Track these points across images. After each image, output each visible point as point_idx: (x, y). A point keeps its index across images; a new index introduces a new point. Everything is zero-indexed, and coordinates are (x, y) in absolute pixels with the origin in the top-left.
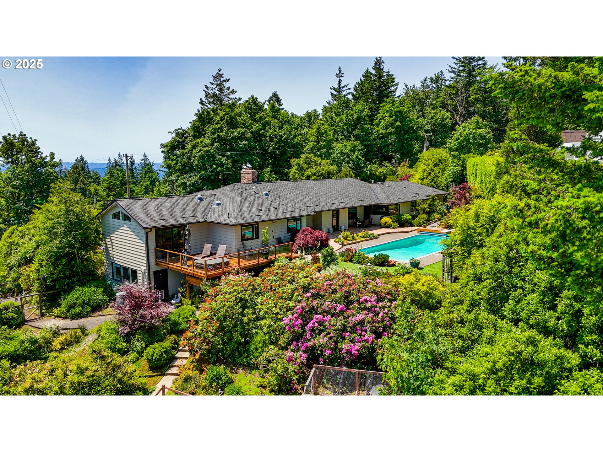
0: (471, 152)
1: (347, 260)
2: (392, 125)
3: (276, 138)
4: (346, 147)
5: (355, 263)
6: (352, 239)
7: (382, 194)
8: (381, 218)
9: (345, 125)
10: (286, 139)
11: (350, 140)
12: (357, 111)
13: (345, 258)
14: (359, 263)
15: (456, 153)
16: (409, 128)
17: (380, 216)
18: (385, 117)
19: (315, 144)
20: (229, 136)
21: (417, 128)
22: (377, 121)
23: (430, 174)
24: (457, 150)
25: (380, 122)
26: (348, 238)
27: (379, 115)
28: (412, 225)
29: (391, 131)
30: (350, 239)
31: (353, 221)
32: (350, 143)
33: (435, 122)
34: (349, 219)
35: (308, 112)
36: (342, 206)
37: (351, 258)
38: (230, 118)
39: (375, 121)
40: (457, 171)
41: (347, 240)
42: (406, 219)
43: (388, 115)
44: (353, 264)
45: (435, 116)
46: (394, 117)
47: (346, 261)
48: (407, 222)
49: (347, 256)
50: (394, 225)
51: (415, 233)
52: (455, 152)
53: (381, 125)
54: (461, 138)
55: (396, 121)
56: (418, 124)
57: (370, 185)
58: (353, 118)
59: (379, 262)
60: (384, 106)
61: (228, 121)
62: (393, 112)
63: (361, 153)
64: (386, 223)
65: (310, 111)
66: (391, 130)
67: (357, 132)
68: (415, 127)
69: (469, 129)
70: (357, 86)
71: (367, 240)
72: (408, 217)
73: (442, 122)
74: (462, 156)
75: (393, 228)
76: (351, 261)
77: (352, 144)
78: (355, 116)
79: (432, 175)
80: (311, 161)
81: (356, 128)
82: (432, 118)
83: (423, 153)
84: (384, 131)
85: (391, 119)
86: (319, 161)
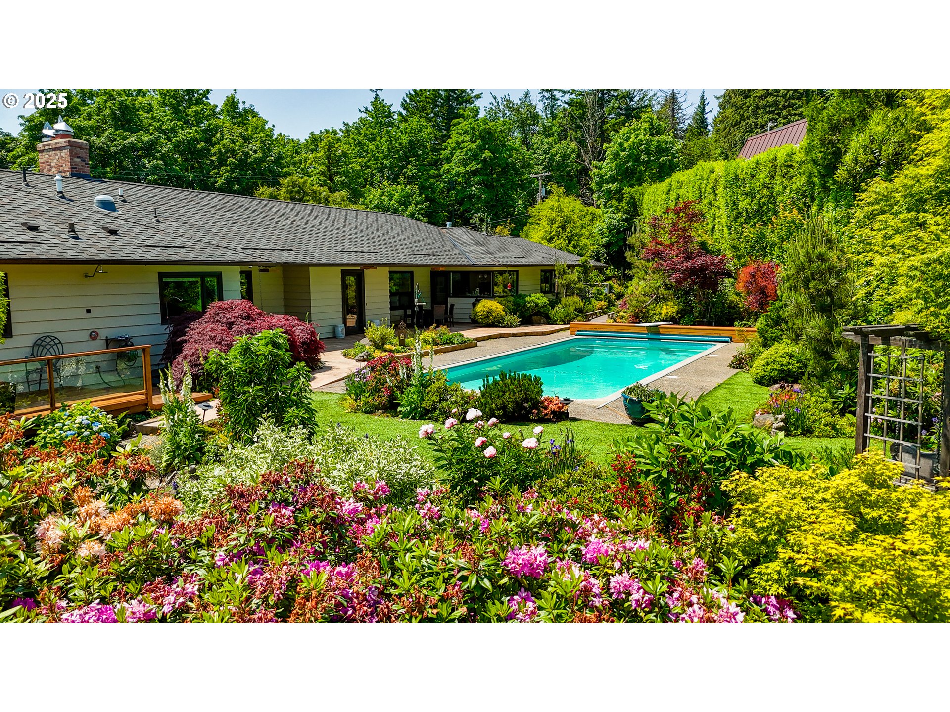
0: (645, 181)
1: (377, 408)
2: (475, 157)
3: (234, 157)
4: (391, 197)
5: (405, 416)
6: (400, 348)
7: (475, 247)
8: (474, 305)
9: (385, 158)
10: (260, 161)
11: (399, 184)
12: (408, 130)
13: (367, 399)
14: (425, 414)
15: (613, 187)
16: (507, 164)
17: (474, 300)
18: (463, 142)
19: (323, 178)
20: (115, 146)
21: (523, 166)
22: (448, 152)
23: (563, 228)
24: (613, 180)
25: (452, 154)
26: (388, 346)
27: (450, 141)
28: (549, 321)
29: (474, 168)
30: (393, 348)
31: (405, 312)
32: (399, 188)
33: (552, 159)
34: (392, 308)
35: (312, 134)
36: (369, 259)
37: (392, 397)
38: (120, 109)
39: (443, 152)
40: (618, 221)
41: (386, 351)
42: (537, 305)
43: (468, 138)
44: (398, 420)
45: (550, 149)
46: (479, 141)
47: (370, 411)
48: (539, 313)
49: (376, 390)
50: (509, 318)
51: (565, 336)
52: (610, 185)
53: (455, 157)
54: (622, 154)
55: (482, 149)
56: (524, 159)
57: (444, 231)
58: (400, 144)
59: (504, 408)
60: (459, 123)
61: (115, 114)
62: (477, 133)
63: (421, 209)
64: (489, 313)
65: (317, 132)
66: (473, 166)
67: (410, 170)
68: (518, 166)
69: (637, 135)
70: (408, 101)
71: (445, 351)
72: (542, 300)
73: (563, 160)
74: (627, 190)
75: (507, 326)
76: (391, 408)
77: (403, 190)
78: (405, 139)
79: (568, 230)
80: (304, 192)
81: (409, 162)
82: (545, 152)
83: (537, 206)
84: (462, 169)
85: (474, 146)
86: (324, 194)
